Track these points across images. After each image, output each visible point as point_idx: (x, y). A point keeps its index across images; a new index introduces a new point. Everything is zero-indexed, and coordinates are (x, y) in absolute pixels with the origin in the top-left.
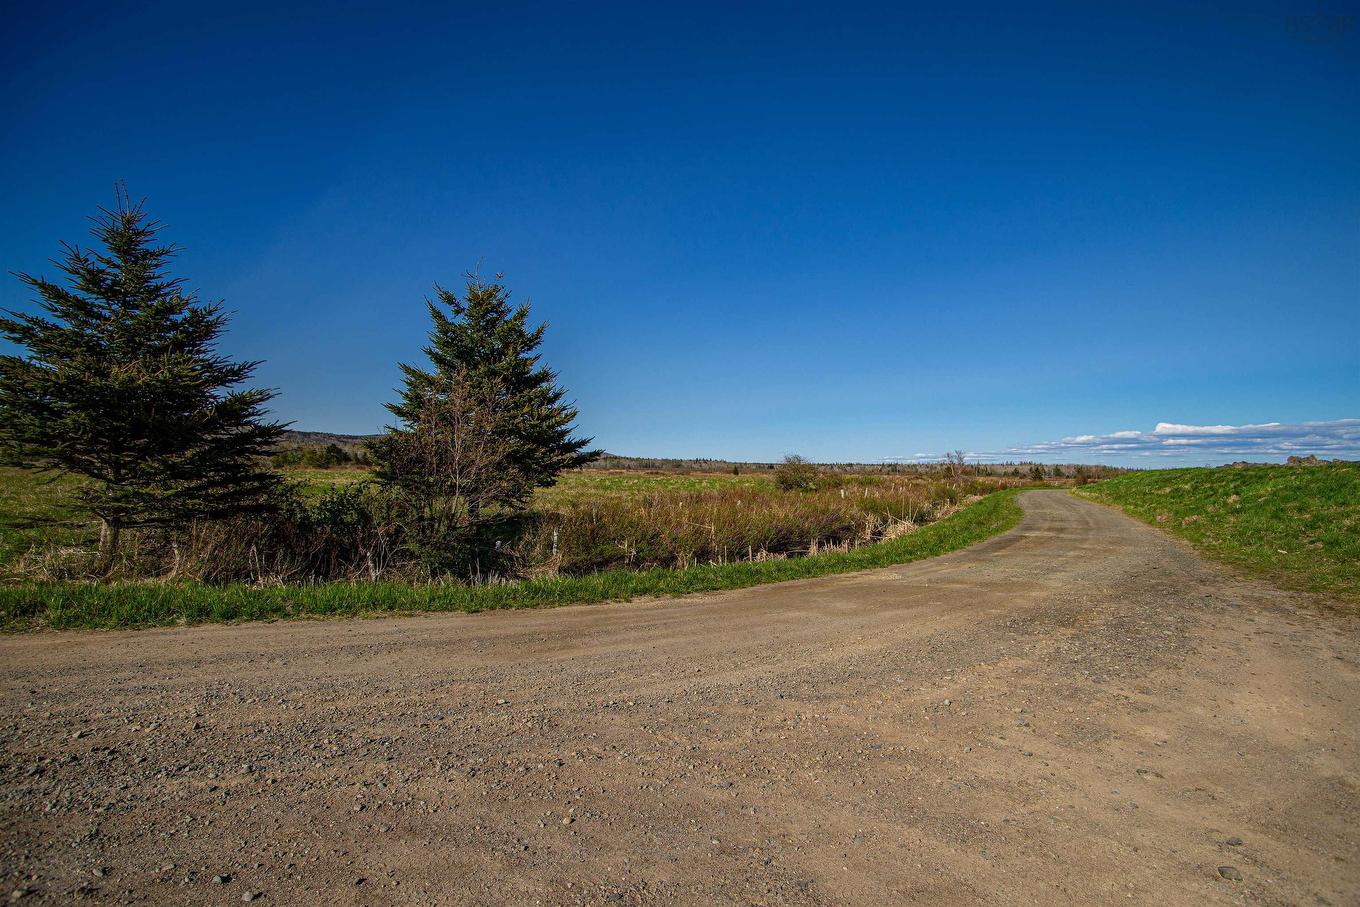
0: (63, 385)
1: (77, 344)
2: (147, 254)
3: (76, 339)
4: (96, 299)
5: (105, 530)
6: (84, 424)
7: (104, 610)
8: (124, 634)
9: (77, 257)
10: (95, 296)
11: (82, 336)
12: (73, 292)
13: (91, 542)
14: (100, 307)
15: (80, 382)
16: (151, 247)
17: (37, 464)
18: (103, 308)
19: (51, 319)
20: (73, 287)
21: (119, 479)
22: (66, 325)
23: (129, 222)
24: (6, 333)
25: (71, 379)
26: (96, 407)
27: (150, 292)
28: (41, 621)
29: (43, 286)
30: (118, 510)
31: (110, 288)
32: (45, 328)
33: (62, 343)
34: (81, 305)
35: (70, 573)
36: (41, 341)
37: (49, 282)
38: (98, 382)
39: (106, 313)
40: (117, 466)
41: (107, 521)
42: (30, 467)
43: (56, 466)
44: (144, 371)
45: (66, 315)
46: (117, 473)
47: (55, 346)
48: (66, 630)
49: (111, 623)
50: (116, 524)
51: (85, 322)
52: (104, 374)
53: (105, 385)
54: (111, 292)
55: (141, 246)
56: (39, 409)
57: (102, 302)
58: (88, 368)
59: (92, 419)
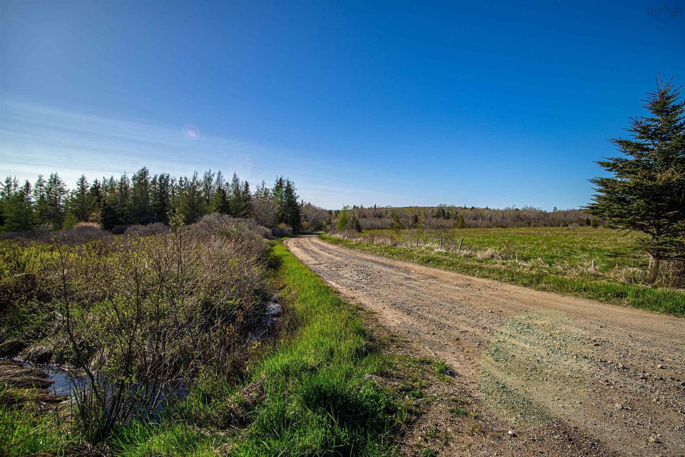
0: (632, 188)
1: (638, 166)
2: (675, 108)
3: (637, 164)
4: (646, 141)
5: (651, 260)
6: (642, 206)
7: (656, 302)
8: (669, 317)
9: (637, 122)
10: (645, 140)
11: (640, 161)
12: (634, 141)
13: (644, 265)
14: (648, 144)
15: (641, 185)
16: (676, 103)
17: (620, 227)
18: (650, 144)
19: (624, 156)
20: (634, 138)
21: (659, 234)
22: (631, 158)
23: (663, 94)
24: (605, 168)
25: (636, 184)
26: (648, 197)
27: (676, 128)
28: (626, 301)
29: (621, 142)
30: (659, 250)
31: (654, 133)
32: (622, 162)
33: (630, 167)
34: (639, 146)
35: (634, 280)
36: (621, 168)
37: (623, 139)
38: (650, 183)
39: (651, 147)
40: (658, 227)
41: (653, 256)
42: (616, 228)
43: (628, 227)
44: (676, 173)
45: (632, 153)
46: (658, 230)
47: (627, 169)
48: (638, 308)
49: (661, 310)
50: (658, 257)
51: (642, 154)
52: (652, 179)
53: (654, 184)
54: (653, 136)
55: (671, 104)
56: (620, 200)
57: (649, 141)
58: (645, 177)
59: (646, 202)
